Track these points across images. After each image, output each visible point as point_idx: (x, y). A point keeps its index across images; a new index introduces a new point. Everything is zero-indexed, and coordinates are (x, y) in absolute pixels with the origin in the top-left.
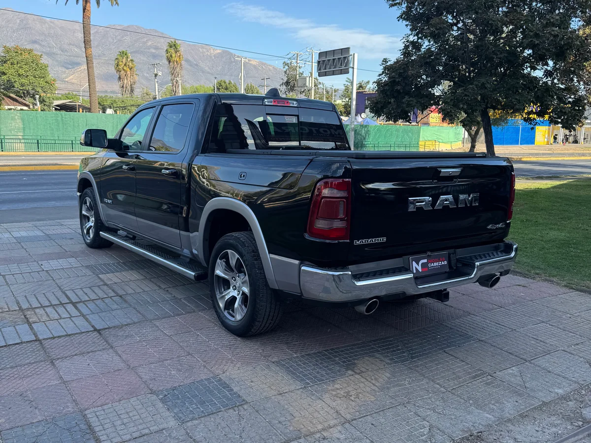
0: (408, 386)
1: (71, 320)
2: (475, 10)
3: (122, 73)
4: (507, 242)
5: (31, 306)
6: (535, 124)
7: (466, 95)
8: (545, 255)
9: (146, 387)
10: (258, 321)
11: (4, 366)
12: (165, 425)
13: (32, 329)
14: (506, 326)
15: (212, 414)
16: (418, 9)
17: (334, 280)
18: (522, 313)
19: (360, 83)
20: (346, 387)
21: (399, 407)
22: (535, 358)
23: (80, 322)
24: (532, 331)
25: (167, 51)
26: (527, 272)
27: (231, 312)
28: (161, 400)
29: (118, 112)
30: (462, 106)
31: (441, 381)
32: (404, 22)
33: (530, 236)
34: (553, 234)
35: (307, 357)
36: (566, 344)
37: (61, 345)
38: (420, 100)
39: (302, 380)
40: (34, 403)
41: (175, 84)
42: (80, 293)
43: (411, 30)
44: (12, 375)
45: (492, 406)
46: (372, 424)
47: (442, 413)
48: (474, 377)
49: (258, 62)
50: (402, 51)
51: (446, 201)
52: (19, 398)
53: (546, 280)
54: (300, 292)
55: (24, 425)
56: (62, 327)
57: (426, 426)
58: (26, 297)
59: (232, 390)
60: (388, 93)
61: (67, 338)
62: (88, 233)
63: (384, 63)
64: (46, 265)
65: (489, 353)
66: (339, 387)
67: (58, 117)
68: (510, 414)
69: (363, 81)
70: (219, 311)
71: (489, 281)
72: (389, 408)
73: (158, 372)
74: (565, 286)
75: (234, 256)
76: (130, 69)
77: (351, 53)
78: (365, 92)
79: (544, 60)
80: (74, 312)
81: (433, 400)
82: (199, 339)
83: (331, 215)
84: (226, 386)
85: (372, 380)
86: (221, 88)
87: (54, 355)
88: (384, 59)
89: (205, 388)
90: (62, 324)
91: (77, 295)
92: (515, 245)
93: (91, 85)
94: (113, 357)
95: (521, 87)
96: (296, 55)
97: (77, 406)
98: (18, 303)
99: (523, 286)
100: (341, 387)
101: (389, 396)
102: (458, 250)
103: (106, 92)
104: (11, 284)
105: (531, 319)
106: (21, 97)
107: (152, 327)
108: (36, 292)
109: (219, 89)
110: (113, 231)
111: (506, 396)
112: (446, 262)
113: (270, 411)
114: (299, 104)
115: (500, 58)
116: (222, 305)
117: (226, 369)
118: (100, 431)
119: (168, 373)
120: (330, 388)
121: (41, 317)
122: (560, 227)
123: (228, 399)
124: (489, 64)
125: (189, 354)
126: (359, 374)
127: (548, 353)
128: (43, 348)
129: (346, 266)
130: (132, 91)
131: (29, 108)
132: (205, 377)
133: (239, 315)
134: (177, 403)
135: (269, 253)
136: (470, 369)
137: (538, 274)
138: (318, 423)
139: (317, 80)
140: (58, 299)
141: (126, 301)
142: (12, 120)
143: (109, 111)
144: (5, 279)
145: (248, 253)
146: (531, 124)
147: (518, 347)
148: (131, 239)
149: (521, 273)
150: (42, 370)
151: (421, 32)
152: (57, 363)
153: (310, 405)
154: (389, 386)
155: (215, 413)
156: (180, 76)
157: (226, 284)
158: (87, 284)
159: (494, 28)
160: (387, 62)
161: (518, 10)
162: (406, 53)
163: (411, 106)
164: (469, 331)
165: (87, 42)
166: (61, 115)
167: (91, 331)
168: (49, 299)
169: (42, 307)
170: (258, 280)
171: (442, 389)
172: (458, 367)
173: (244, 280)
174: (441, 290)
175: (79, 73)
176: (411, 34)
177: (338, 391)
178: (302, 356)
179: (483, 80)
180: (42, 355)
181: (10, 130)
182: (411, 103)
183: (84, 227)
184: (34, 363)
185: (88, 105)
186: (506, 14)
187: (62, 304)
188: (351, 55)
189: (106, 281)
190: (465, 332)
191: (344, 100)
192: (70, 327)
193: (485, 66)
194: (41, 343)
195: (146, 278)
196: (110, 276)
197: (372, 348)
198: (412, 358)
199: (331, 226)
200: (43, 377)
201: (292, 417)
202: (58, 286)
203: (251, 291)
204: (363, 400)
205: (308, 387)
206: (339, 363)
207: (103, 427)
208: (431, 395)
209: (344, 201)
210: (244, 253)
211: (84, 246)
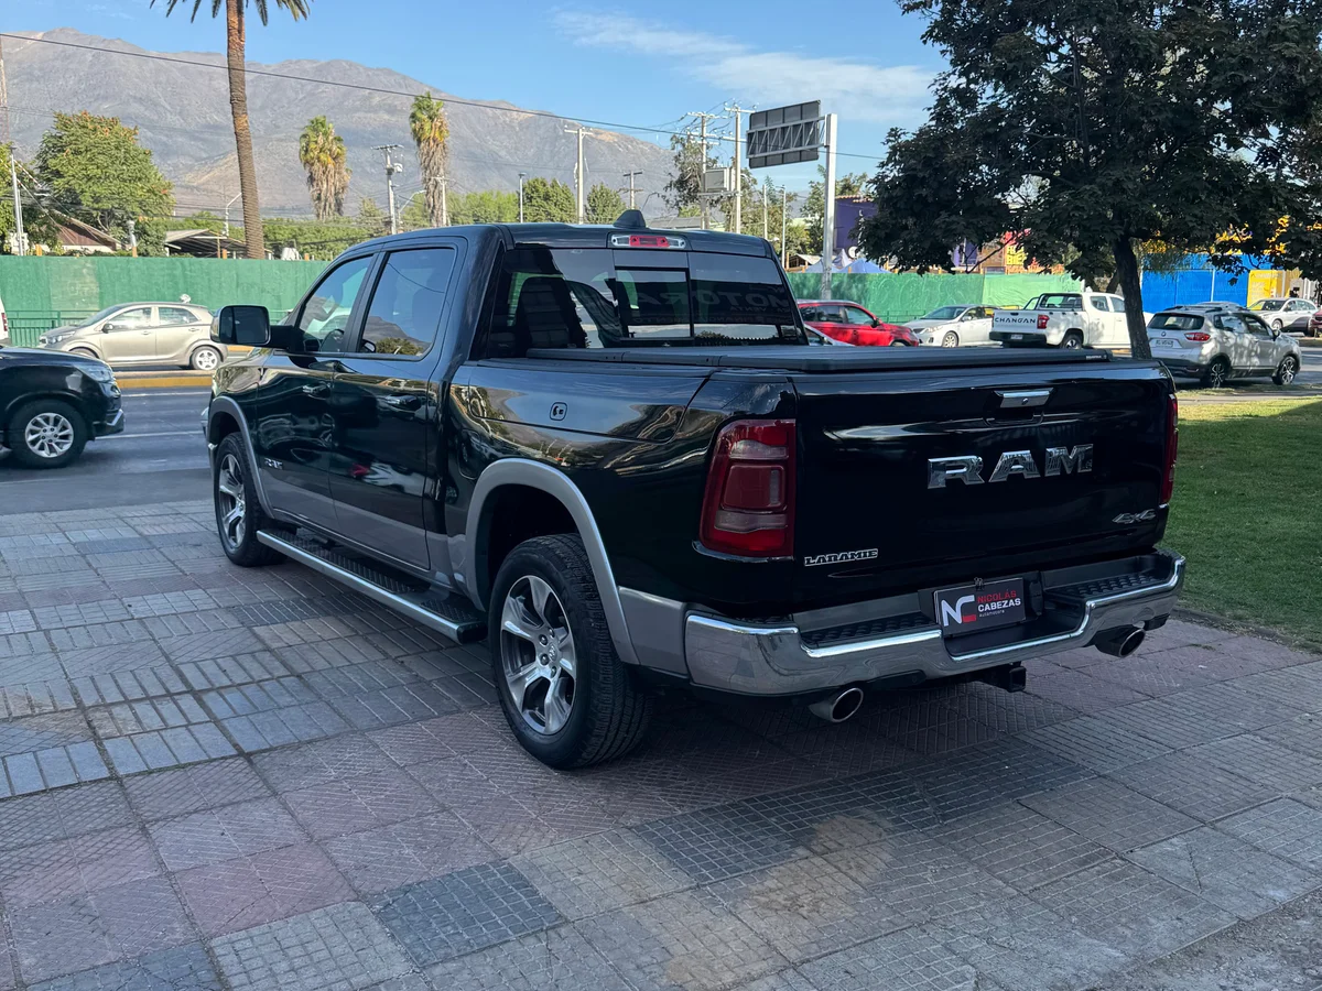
0: (931, 882)
1: (189, 731)
2: (1097, 15)
3: (315, 167)
4: (1161, 553)
5: (103, 699)
6: (1240, 272)
7: (1077, 208)
8: (1258, 572)
9: (345, 886)
10: (597, 736)
11: (41, 836)
12: (384, 973)
13: (103, 752)
14: (1162, 740)
15: (490, 947)
16: (968, 15)
17: (760, 645)
18: (1200, 711)
19: (846, 180)
20: (790, 886)
21: (909, 933)
22: (1226, 818)
23: (209, 734)
24: (1219, 752)
25: (413, 116)
26: (1214, 615)
27: (537, 712)
28: (377, 914)
29: (306, 255)
30: (1068, 231)
31: (1007, 872)
32: (937, 44)
33: (1227, 528)
34: (1279, 523)
35: (705, 815)
36: (1299, 783)
37: (164, 790)
38: (974, 221)
39: (691, 870)
40: (99, 922)
41: (432, 189)
42: (210, 668)
43: (953, 62)
44: (56, 857)
45: (1121, 930)
46: (847, 972)
47: (1006, 945)
48: (1084, 862)
49: (618, 137)
50: (932, 111)
51: (1016, 463)
52: (71, 911)
53: (1258, 632)
54: (686, 672)
55: (77, 972)
56: (168, 747)
57: (968, 976)
58: (92, 679)
59: (535, 893)
60: (901, 205)
61: (178, 773)
62: (232, 532)
63: (893, 139)
64: (140, 607)
65: (1119, 805)
66: (773, 886)
67: (175, 269)
68: (1162, 948)
69: (851, 174)
70: (513, 711)
71: (1119, 641)
72: (886, 935)
73: (373, 850)
74: (1303, 646)
75: (541, 590)
76: (334, 159)
77: (823, 112)
78: (856, 198)
79: (1258, 126)
80: (197, 713)
81: (988, 916)
82: (467, 775)
83: (751, 502)
84: (524, 884)
85: (851, 868)
86: (535, 195)
87: (149, 811)
88: (892, 130)
89: (475, 888)
90: (168, 740)
91: (203, 674)
92: (1180, 558)
93: (248, 195)
94: (275, 816)
95: (1206, 188)
96: (699, 121)
97: (194, 928)
98: (75, 694)
99: (1206, 647)
100: (780, 885)
101: (888, 906)
102: (1048, 574)
103: (282, 209)
104: (61, 651)
105: (1221, 725)
106: (96, 225)
107: (365, 747)
108: (115, 667)
109: (530, 199)
110: (287, 529)
111: (1155, 907)
112: (1018, 602)
113: (617, 940)
114: (689, 243)
115: (1157, 123)
116: (517, 697)
117: (523, 844)
118: (241, 985)
119: (396, 852)
120: (754, 888)
121: (125, 724)
122: (1295, 508)
123: (526, 914)
124: (1132, 138)
125: (444, 809)
126: (820, 855)
127: (1257, 804)
128: (126, 796)
129: (787, 615)
130: (339, 205)
131: (114, 249)
132: (476, 863)
133: (554, 720)
134: (412, 922)
135: (619, 583)
136: (1075, 843)
137: (1240, 618)
138: (726, 968)
139: (748, 174)
140: (163, 684)
141: (309, 687)
142: (75, 276)
143: (289, 254)
144: (49, 640)
145: (572, 583)
146: (1229, 270)
147: (1188, 792)
148: (324, 547)
149: (1201, 617)
150: (120, 847)
151: (974, 67)
152: (153, 830)
153: (707, 927)
154: (887, 882)
155: (495, 945)
156: (442, 171)
157: (526, 651)
158: (226, 650)
159: (1141, 56)
160: (899, 137)
161: (1199, 11)
162: (942, 114)
163: (953, 236)
164: (1076, 753)
165: (237, 102)
166: (182, 264)
167: (231, 757)
168: (143, 683)
169: (128, 702)
170: (593, 643)
171: (1010, 890)
172: (1048, 838)
173: (564, 643)
174: (1008, 665)
175: (223, 168)
176: (954, 73)
177: (773, 896)
178: (695, 814)
179: (1117, 173)
180: (123, 812)
181: (72, 300)
182: (954, 227)
183: (224, 519)
184: (104, 830)
185: (241, 241)
186: (1169, 22)
187: (169, 694)
188: (823, 118)
189: (268, 642)
190: (1067, 756)
191: (809, 218)
192: (186, 750)
193: (1122, 140)
194: (122, 785)
195: (357, 634)
196: (278, 629)
197: (854, 795)
198: (944, 817)
199: (753, 525)
200: (122, 863)
201: (667, 956)
202: (164, 654)
203: (580, 667)
204: (827, 915)
205: (705, 885)
206: (778, 831)
207: (249, 977)
208: (982, 903)
209: (779, 469)
210: (564, 582)
211: (225, 561)
